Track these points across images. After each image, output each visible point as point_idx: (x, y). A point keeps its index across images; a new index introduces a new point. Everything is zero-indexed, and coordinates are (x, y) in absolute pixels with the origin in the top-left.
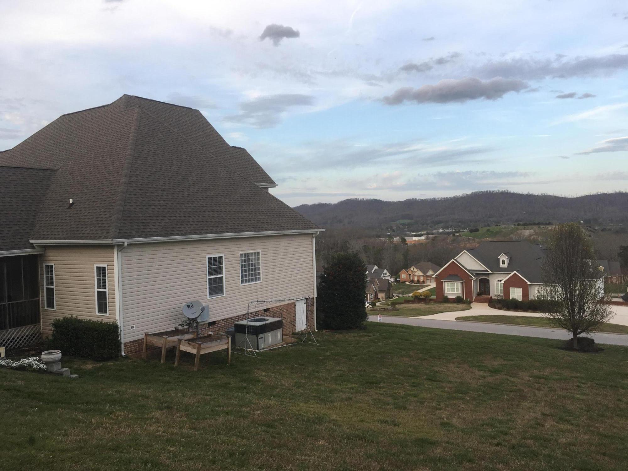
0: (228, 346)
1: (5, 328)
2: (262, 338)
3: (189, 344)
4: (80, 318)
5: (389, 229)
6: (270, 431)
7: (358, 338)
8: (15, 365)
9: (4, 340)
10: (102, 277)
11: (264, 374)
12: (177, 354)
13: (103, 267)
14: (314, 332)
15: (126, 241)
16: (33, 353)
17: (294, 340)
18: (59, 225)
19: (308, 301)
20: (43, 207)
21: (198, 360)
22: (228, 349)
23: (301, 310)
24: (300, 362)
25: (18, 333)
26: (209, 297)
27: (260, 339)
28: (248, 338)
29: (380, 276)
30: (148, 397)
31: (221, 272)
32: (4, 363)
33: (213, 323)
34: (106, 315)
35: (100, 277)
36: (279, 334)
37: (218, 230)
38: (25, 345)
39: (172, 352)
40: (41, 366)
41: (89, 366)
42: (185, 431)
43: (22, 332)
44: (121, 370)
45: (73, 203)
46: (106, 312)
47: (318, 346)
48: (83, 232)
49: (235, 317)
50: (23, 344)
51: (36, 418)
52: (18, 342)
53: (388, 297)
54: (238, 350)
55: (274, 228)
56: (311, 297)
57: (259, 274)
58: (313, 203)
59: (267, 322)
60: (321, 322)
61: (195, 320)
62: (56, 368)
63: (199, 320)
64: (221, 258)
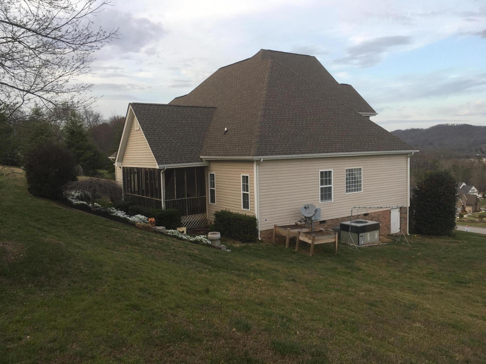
0: (335, 240)
1: (186, 215)
2: (362, 236)
3: (306, 235)
4: (231, 211)
5: (479, 151)
6: (373, 309)
7: (447, 244)
8: (192, 240)
9: (185, 223)
10: (246, 183)
11: (364, 264)
12: (297, 242)
13: (246, 176)
14: (406, 235)
15: (262, 158)
16: (202, 232)
17: (389, 240)
18: (218, 146)
19: (401, 209)
20: (208, 134)
21: (313, 249)
22: (335, 242)
23: (395, 217)
24: (395, 258)
25: (193, 218)
26: (321, 202)
27: (360, 237)
28: (351, 236)
29: (468, 192)
30: (278, 271)
31: (330, 183)
32: (186, 238)
33: (323, 222)
34: (248, 210)
35: (245, 183)
36: (376, 234)
37: (329, 151)
38: (197, 227)
39: (293, 240)
40: (208, 241)
41: (238, 245)
42: (307, 299)
43: (196, 218)
44: (258, 250)
45: (227, 131)
46: (248, 208)
47: (411, 247)
48: (234, 151)
49: (340, 218)
50: (196, 226)
51: (208, 276)
52: (193, 225)
53: (475, 211)
54: (343, 244)
55: (374, 149)
56: (405, 206)
57: (360, 185)
58: (406, 129)
59: (367, 224)
60: (413, 228)
61: (310, 218)
62: (217, 244)
63: (313, 219)
64: (330, 172)
